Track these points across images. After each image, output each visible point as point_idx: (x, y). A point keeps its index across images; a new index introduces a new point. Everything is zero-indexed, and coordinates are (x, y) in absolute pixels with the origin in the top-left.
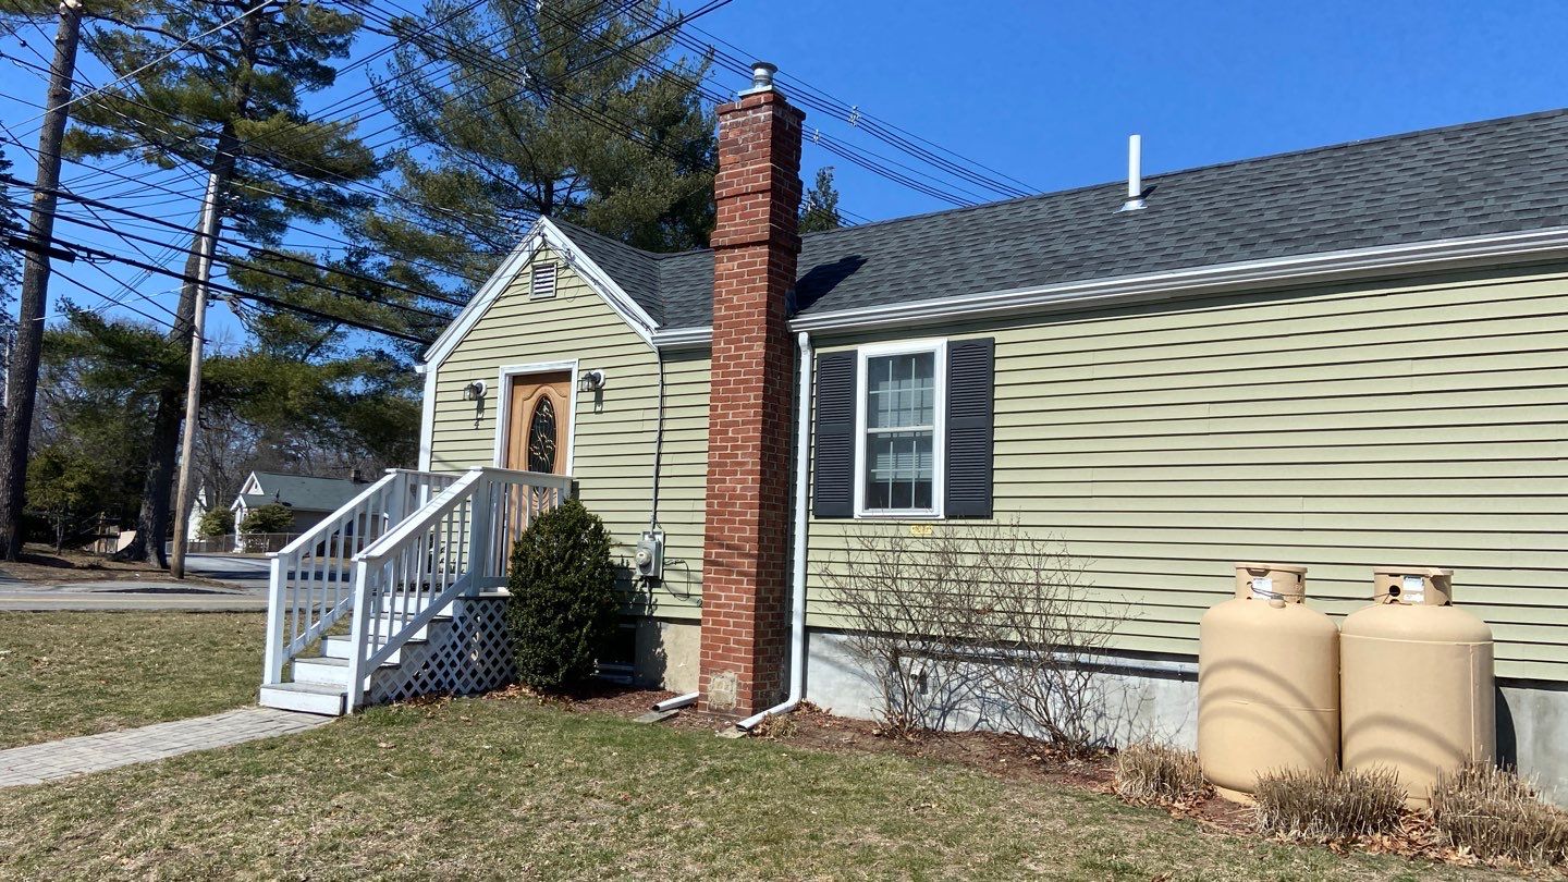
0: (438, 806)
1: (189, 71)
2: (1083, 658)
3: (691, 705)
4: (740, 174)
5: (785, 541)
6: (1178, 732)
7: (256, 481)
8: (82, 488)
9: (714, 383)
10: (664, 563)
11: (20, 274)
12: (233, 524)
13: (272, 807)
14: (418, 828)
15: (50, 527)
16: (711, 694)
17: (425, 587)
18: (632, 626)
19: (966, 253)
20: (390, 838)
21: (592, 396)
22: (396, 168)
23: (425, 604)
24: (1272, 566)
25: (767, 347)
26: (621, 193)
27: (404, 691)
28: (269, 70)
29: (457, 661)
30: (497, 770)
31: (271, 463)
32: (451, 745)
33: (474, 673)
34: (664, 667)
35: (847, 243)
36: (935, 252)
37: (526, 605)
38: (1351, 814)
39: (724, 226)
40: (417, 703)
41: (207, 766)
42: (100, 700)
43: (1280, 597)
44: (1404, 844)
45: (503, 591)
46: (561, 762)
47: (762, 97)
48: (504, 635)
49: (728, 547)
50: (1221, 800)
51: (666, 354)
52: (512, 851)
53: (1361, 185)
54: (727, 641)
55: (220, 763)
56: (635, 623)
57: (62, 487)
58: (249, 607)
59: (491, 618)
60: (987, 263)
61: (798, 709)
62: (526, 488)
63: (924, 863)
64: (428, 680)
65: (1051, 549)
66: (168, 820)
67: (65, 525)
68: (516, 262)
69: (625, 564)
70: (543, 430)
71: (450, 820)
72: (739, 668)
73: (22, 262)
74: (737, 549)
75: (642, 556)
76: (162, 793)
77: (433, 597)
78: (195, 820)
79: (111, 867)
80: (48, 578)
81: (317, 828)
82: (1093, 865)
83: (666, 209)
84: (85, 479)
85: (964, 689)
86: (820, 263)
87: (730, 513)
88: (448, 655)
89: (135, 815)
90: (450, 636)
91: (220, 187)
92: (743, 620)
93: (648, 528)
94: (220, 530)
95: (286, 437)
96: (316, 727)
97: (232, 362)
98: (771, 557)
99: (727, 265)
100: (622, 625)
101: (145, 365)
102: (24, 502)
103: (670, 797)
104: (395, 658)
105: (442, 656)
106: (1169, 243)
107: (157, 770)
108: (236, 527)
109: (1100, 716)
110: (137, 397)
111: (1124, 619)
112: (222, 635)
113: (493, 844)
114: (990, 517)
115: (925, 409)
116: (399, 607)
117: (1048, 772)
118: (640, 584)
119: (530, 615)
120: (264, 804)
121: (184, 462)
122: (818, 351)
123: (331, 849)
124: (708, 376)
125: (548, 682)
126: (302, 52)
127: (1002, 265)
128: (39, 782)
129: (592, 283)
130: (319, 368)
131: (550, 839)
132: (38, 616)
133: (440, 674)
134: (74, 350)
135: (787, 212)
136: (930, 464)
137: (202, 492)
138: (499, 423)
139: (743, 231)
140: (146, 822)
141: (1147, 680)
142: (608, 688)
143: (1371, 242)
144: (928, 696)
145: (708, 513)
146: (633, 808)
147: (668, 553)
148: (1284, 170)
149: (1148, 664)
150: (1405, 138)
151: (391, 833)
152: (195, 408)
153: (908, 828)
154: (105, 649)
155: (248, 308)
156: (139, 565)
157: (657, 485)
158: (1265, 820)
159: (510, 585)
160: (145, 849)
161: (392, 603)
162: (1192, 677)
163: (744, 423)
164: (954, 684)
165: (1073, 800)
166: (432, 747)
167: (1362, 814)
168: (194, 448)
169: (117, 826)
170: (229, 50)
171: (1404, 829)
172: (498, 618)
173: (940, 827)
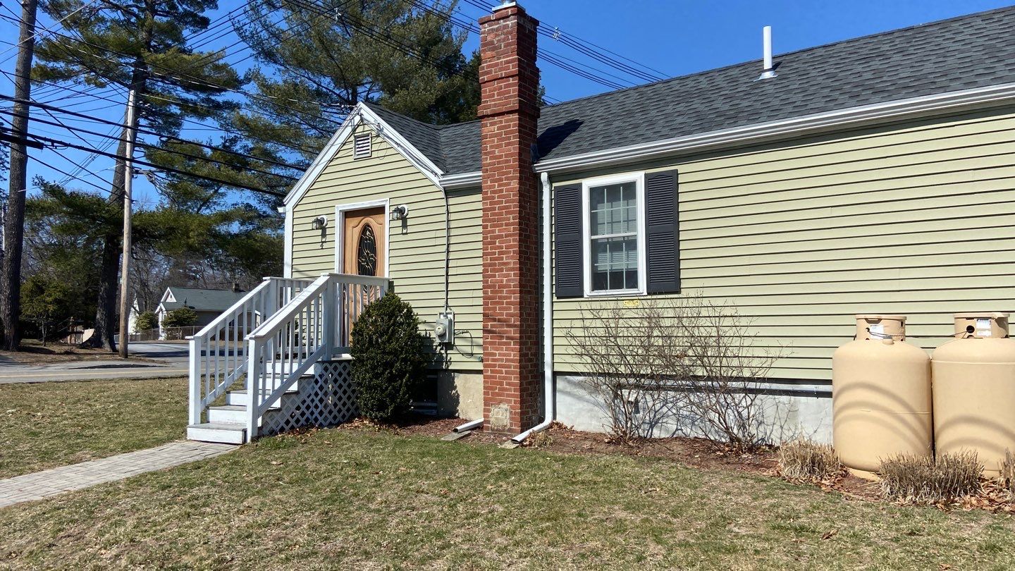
0: (317, 503)
1: (112, 23)
2: (752, 385)
3: (478, 427)
4: (497, 65)
5: (537, 315)
6: (815, 432)
7: (171, 293)
8: (57, 301)
9: (484, 210)
10: (454, 333)
11: (8, 163)
12: (158, 322)
13: (203, 509)
14: (306, 520)
15: (38, 328)
16: (492, 420)
17: (295, 356)
18: (435, 377)
19: (654, 113)
20: (287, 528)
21: (399, 223)
22: (252, 82)
23: (295, 367)
24: (883, 316)
25: (520, 184)
26: (403, 93)
27: (285, 426)
28: (165, 19)
29: (319, 404)
30: (354, 477)
31: (181, 281)
32: (320, 461)
33: (330, 412)
34: (458, 403)
35: (568, 112)
36: (630, 114)
37: (363, 365)
38: (949, 483)
39: (486, 102)
40: (294, 434)
41: (155, 482)
42: (79, 440)
43: (890, 337)
44: (986, 502)
45: (347, 356)
46: (397, 469)
47: (510, 10)
48: (349, 386)
49: (499, 320)
50: (853, 477)
51: (450, 192)
52: (373, 533)
53: (928, 53)
54: (501, 384)
55: (164, 480)
56: (437, 374)
57: (44, 301)
58: (173, 375)
59: (340, 374)
60: (669, 119)
61: (551, 427)
62: (358, 287)
63: (662, 530)
64: (300, 418)
65: (728, 312)
66: (131, 522)
67: (47, 326)
68: (343, 134)
69: (428, 335)
70: (367, 248)
71: (327, 513)
72: (509, 402)
73: (9, 154)
74: (505, 322)
75: (440, 329)
76: (125, 503)
77: (300, 362)
78: (150, 520)
79: (94, 556)
80: (38, 361)
81: (235, 522)
82: (780, 527)
83: (433, 102)
84: (59, 295)
85: (665, 409)
86: (550, 126)
87: (500, 298)
88: (313, 401)
89: (109, 519)
90: (313, 388)
91: (137, 98)
92: (512, 369)
93: (443, 310)
94: (149, 326)
95: (188, 264)
96: (227, 452)
97: (152, 214)
98: (529, 326)
99: (490, 128)
100: (428, 376)
101: (94, 219)
102: (20, 313)
103: (476, 491)
104: (277, 404)
105: (308, 401)
106: (798, 98)
107: (121, 486)
108: (160, 324)
109: (760, 423)
110: (90, 241)
111: (779, 357)
112: (157, 393)
113: (359, 529)
114: (679, 292)
115: (630, 221)
116: (278, 370)
117: (729, 463)
118: (439, 348)
119: (367, 371)
120: (196, 507)
121: (123, 281)
122: (554, 185)
123: (247, 537)
124: (480, 206)
125: (381, 416)
126: (186, 7)
127: (680, 120)
128: (39, 498)
129: (396, 146)
130: (209, 217)
131: (398, 524)
132: (34, 386)
133: (308, 414)
134: (46, 210)
135: (530, 90)
136: (636, 258)
137: (135, 302)
138: (337, 244)
139: (500, 105)
140: (116, 523)
141: (793, 398)
142: (421, 418)
143: (942, 90)
144: (640, 415)
145: (484, 298)
146: (452, 499)
147: (457, 326)
148: (871, 46)
149: (793, 387)
150: (955, 20)
151: (287, 523)
152: (129, 246)
153: (644, 505)
154: (79, 406)
155: (159, 179)
156: (98, 351)
157: (447, 281)
158: (888, 490)
159: (352, 352)
160: (117, 542)
161: (274, 367)
162: (829, 395)
163: (506, 236)
164: (657, 407)
165: (752, 482)
166: (307, 463)
167: (957, 483)
168: (129, 273)
169: (96, 527)
170: (137, 7)
171: (985, 492)
172: (345, 374)
173: (666, 504)
